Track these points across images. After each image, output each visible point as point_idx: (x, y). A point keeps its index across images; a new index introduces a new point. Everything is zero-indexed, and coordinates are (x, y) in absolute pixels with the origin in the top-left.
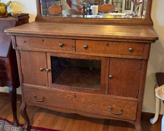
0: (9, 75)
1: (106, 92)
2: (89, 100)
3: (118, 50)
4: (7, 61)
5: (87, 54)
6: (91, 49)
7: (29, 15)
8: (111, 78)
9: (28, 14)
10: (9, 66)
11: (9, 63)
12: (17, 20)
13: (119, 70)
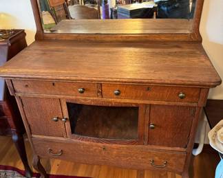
0: (11, 121)
1: (146, 142)
2: (123, 153)
3: (163, 95)
4: (5, 105)
5: (118, 100)
6: (123, 95)
7: (25, 32)
8: (153, 128)
9: (23, 31)
10: (9, 112)
11: (7, 108)
12: (10, 44)
13: (163, 118)
